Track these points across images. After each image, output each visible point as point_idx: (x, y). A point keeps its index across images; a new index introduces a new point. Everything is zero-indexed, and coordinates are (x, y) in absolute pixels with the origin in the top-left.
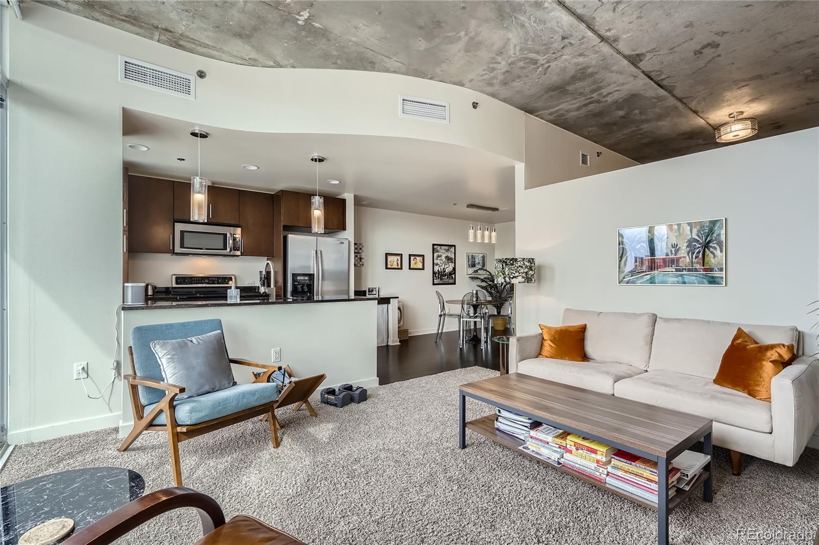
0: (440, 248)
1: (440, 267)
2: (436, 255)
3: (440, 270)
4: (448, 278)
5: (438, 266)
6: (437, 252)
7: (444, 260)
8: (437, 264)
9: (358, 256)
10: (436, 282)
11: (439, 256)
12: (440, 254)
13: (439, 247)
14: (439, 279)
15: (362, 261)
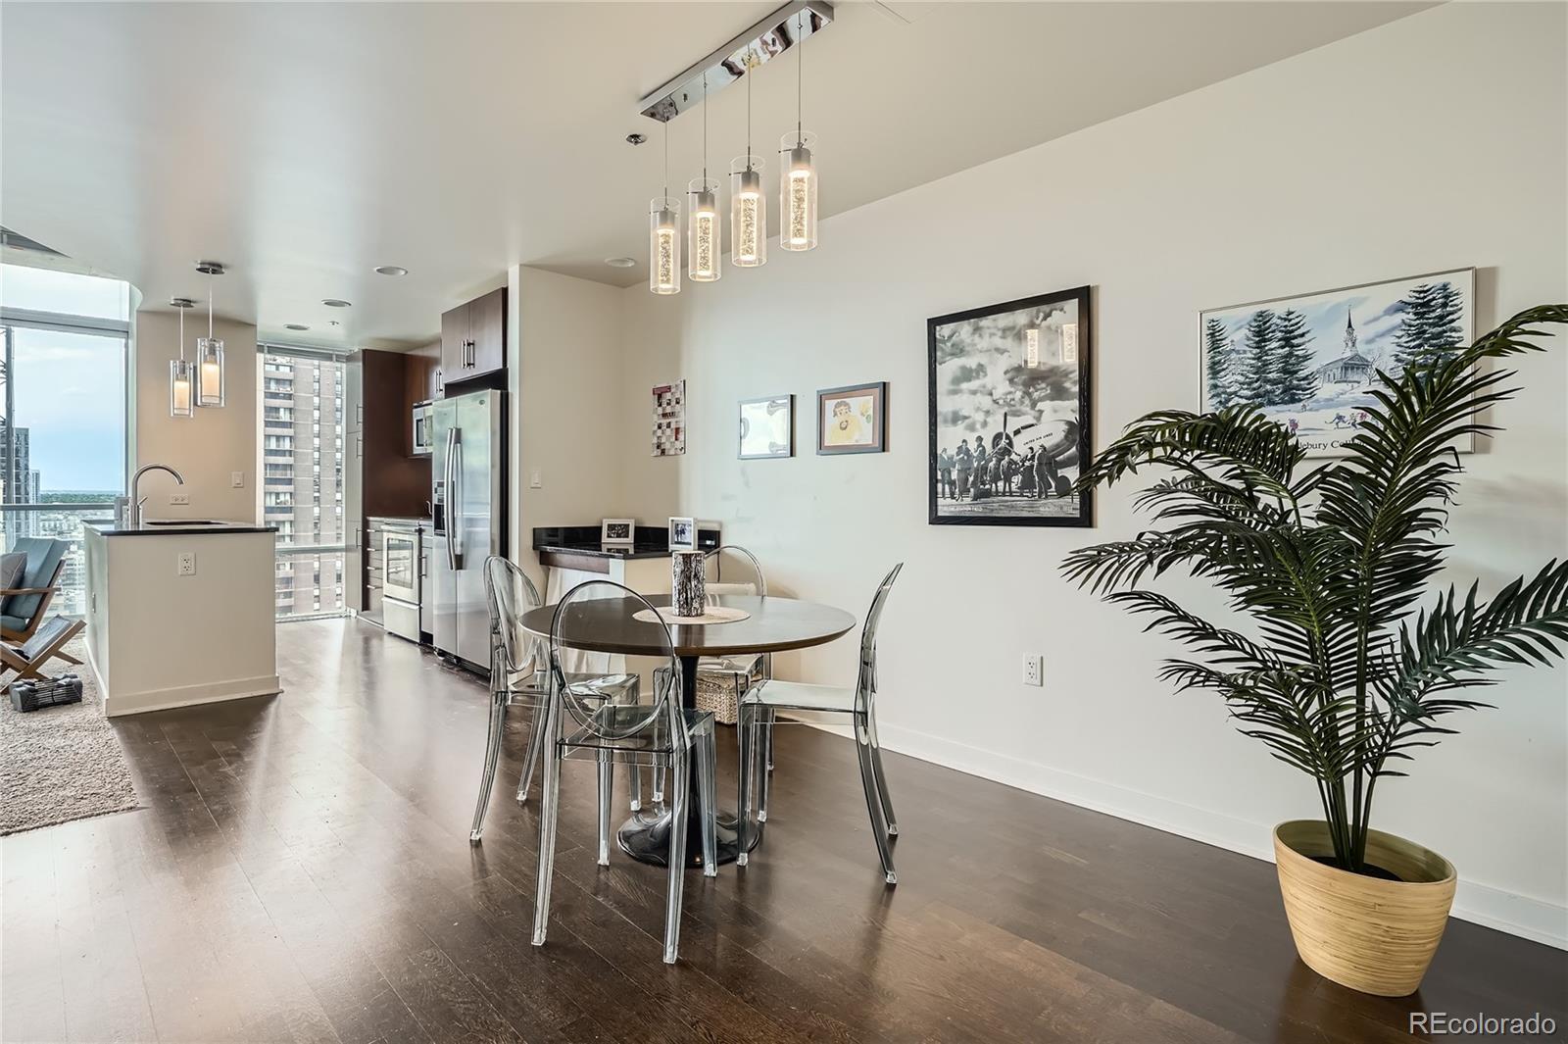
0: (977, 329)
1: (972, 428)
2: (946, 370)
3: (972, 446)
4: (1027, 484)
5: (961, 426)
6: (959, 351)
7: (1002, 388)
8: (956, 418)
9: (673, 426)
10: (946, 507)
11: (967, 375)
12: (971, 362)
13: (965, 328)
14: (965, 491)
15: (681, 437)
